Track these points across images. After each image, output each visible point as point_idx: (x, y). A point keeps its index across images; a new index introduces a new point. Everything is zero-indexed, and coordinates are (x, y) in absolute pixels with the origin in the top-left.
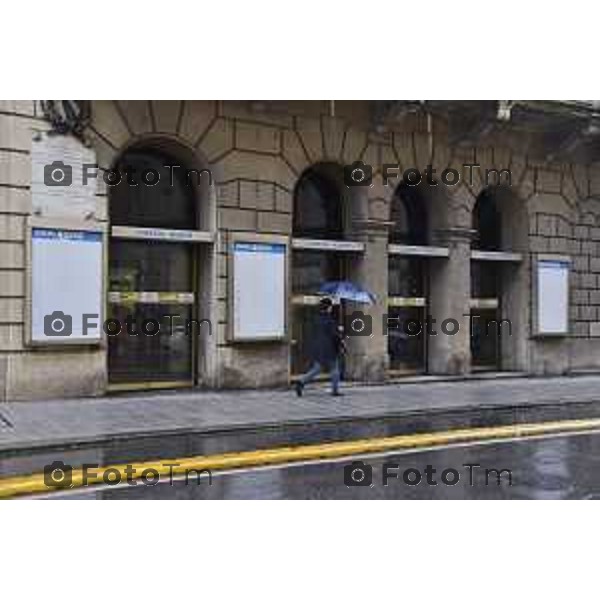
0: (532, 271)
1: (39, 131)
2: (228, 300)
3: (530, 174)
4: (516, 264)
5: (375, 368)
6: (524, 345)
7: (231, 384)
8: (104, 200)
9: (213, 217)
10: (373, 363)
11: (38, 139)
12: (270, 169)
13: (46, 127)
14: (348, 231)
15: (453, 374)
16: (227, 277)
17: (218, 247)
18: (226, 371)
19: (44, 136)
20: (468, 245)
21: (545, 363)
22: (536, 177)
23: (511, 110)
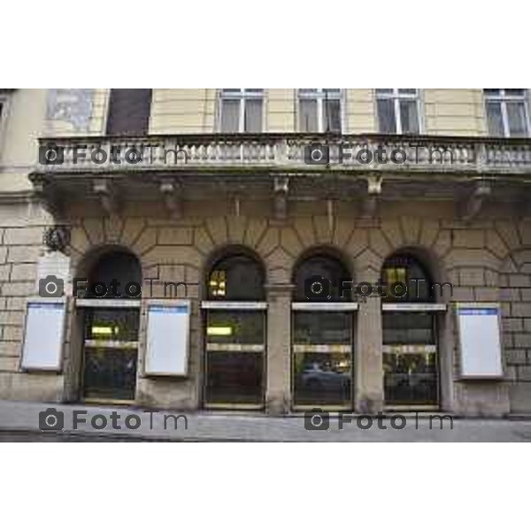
1: (43, 251)
3: (444, 234)
5: (276, 403)
10: (274, 398)
11: (43, 255)
12: (184, 255)
13: (46, 248)
17: (143, 309)
19: (47, 254)
20: (379, 299)
21: (479, 405)
22: (452, 237)
23: (382, 185)
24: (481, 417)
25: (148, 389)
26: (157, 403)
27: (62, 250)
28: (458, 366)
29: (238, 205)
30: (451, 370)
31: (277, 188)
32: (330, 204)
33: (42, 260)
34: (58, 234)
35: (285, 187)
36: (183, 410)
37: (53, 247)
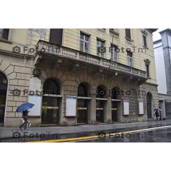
0: (123, 103)
1: (31, 76)
2: (65, 108)
3: (121, 85)
4: (120, 102)
6: (122, 117)
7: (65, 125)
8: (42, 89)
9: (63, 92)
10: (93, 121)
11: (31, 78)
12: (74, 83)
13: (33, 76)
14: (88, 95)
15: (109, 123)
16: (65, 104)
17: (63, 98)
18: (64, 122)
19: (32, 77)
21: (125, 120)
24: (126, 122)
26: (68, 124)
27: (38, 77)
31: (100, 71)
33: (31, 80)
34: (36, 72)
36: (74, 125)
37: (35, 76)
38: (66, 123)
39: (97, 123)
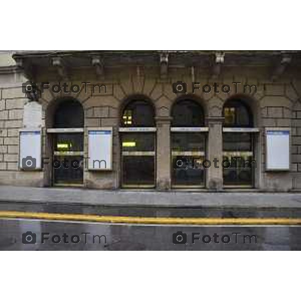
3: (260, 87)
5: (163, 184)
7: (90, 187)
8: (44, 120)
10: (161, 181)
11: (26, 104)
13: (27, 100)
20: (221, 126)
21: (275, 185)
22: (265, 89)
23: (224, 57)
24: (276, 191)
25: (90, 178)
26: (96, 185)
27: (37, 101)
28: (265, 163)
29: (138, 71)
30: (260, 166)
32: (193, 69)
35: (167, 60)
36: (110, 189)
37: (32, 99)
38: (92, 183)
39: (172, 188)
